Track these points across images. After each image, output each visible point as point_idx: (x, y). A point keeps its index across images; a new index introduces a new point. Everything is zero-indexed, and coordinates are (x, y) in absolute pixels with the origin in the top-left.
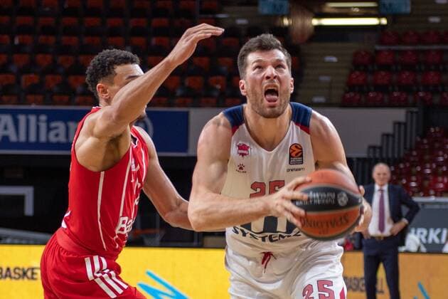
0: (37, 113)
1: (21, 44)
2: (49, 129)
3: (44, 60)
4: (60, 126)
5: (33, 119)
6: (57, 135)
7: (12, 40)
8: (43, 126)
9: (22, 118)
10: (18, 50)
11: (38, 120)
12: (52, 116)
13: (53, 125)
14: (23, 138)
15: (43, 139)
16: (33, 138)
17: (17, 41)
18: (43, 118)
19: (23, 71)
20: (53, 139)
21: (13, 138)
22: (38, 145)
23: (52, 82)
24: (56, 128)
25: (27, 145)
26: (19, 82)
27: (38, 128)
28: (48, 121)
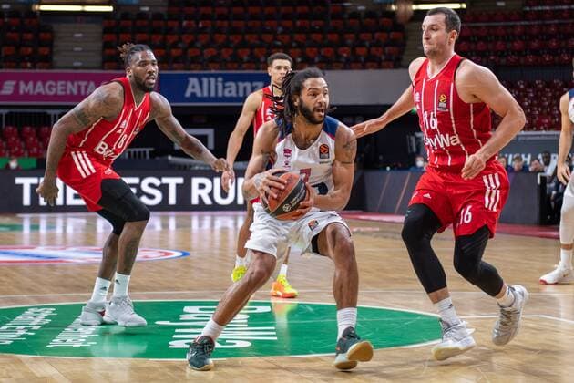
0: (216, 76)
1: (204, 28)
2: (224, 87)
3: (220, 38)
4: (233, 84)
5: (212, 80)
6: (230, 92)
7: (197, 24)
8: (220, 86)
9: (205, 80)
10: (202, 31)
11: (216, 81)
12: (227, 78)
13: (227, 84)
14: (205, 94)
15: (220, 94)
16: (213, 94)
17: (200, 25)
18: (220, 79)
19: (206, 46)
20: (227, 94)
21: (199, 95)
22: (216, 99)
23: (225, 53)
24: (230, 86)
25: (209, 99)
26: (202, 54)
27: (216, 87)
28: (224, 82)
